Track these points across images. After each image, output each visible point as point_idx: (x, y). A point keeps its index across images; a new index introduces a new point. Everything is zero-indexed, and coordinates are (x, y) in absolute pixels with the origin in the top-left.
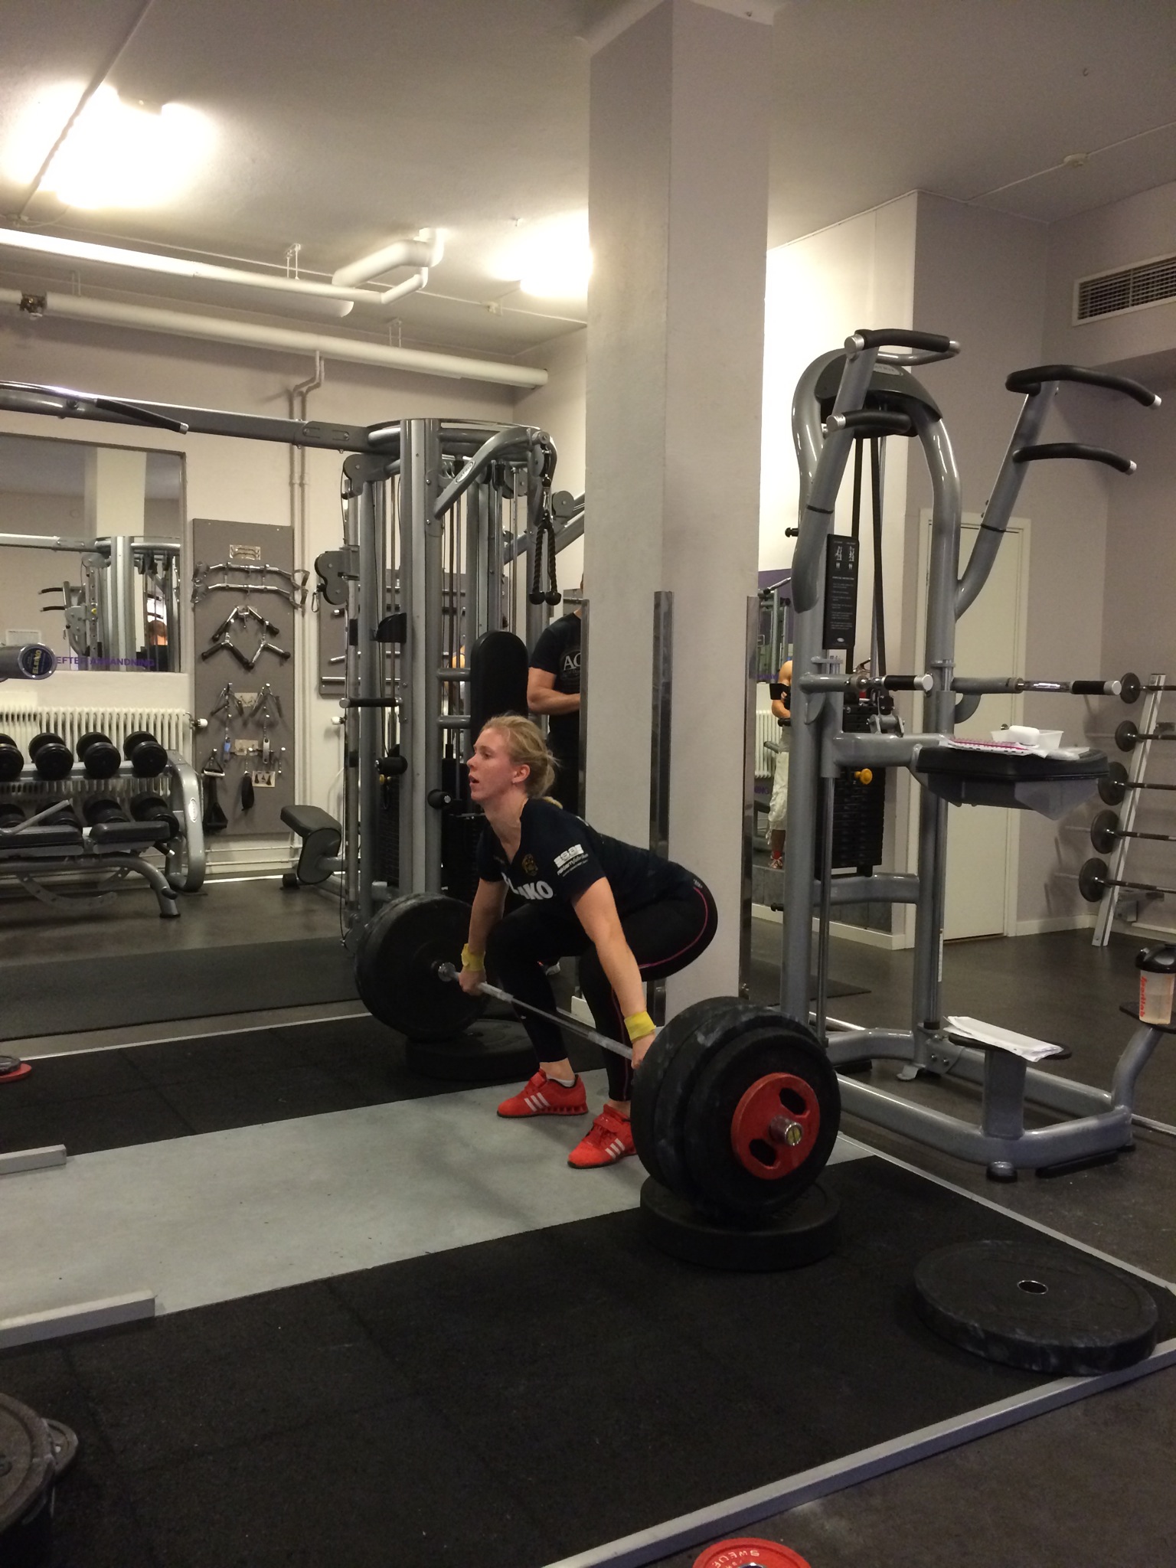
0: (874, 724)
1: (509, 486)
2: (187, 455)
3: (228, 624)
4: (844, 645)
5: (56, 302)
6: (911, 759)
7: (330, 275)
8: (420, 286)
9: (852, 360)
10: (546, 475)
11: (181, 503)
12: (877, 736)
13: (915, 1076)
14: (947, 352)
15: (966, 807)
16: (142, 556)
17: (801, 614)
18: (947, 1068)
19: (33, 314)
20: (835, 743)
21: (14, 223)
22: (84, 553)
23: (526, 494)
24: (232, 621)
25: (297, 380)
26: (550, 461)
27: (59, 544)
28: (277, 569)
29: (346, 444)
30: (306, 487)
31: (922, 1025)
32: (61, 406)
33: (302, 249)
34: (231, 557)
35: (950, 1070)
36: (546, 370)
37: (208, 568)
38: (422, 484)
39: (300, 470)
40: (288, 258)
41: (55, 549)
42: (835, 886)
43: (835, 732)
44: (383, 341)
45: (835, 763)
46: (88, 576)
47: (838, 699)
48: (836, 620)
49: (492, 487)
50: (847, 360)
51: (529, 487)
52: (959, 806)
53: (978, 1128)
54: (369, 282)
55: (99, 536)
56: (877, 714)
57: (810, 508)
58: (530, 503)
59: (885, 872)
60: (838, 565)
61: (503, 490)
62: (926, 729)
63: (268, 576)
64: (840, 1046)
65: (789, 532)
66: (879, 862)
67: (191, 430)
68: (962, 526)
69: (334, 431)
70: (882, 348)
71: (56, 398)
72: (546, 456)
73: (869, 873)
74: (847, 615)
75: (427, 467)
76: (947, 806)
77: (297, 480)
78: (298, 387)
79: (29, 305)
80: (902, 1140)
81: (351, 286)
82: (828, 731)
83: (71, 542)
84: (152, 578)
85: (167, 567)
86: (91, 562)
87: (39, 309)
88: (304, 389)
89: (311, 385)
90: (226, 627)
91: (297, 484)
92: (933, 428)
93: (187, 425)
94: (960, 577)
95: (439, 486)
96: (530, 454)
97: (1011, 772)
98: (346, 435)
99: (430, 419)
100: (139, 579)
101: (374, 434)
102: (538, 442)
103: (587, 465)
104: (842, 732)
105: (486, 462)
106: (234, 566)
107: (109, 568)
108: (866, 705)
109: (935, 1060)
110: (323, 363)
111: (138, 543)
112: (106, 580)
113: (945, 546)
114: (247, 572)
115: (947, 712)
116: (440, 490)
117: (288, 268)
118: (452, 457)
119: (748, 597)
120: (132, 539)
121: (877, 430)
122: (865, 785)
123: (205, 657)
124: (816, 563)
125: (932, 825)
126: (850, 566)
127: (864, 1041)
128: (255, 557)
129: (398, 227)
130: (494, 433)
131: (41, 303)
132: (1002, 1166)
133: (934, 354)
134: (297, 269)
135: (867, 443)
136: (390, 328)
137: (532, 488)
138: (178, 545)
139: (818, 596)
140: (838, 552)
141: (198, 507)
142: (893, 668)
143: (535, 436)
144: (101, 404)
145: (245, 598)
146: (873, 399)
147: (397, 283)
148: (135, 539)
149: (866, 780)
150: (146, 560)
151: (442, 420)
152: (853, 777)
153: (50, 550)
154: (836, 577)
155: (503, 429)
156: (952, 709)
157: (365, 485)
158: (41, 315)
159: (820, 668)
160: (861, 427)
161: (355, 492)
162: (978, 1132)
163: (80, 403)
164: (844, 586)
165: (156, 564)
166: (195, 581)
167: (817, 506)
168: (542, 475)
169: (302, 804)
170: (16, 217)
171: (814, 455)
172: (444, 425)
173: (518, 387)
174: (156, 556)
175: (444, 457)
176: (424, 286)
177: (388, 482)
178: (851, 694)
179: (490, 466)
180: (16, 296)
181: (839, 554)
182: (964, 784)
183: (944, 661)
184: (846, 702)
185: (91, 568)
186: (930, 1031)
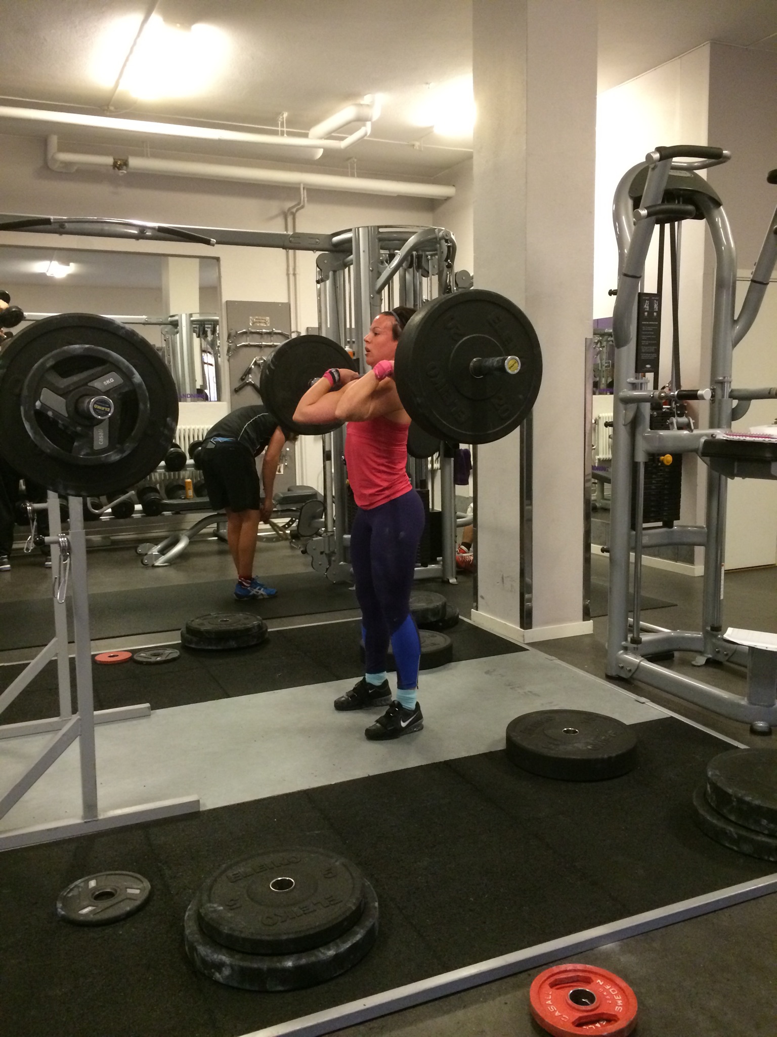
0: (672, 423)
1: (426, 268)
2: (221, 259)
3: (250, 369)
4: (651, 369)
5: (135, 162)
6: (699, 447)
7: (307, 132)
8: (366, 135)
9: (653, 169)
10: (449, 261)
11: (219, 290)
12: (674, 432)
13: (704, 663)
14: (721, 159)
15: (738, 479)
16: (198, 326)
17: (620, 349)
18: (727, 658)
19: (121, 171)
20: (645, 438)
21: (106, 112)
22: (162, 326)
23: (437, 274)
24: (253, 367)
25: (288, 205)
26: (452, 251)
27: (147, 321)
28: (280, 331)
29: (317, 246)
30: (297, 276)
31: (709, 629)
32: (136, 232)
33: (288, 115)
34: (251, 325)
35: (729, 658)
36: (454, 186)
37: (237, 332)
38: (367, 271)
39: (293, 264)
40: (280, 122)
41: (144, 324)
42: (646, 535)
43: (644, 431)
44: (344, 174)
45: (644, 451)
46: (165, 340)
47: (646, 408)
48: (645, 353)
49: (415, 271)
50: (650, 169)
51: (439, 269)
52: (733, 479)
53: (743, 699)
54: (333, 134)
55: (171, 314)
56: (674, 417)
57: (625, 275)
58: (440, 279)
59: (682, 524)
60: (646, 314)
61: (422, 272)
62: (712, 426)
63: (275, 336)
64: (651, 642)
65: (611, 293)
66: (678, 519)
67: (218, 243)
68: (737, 279)
69: (309, 238)
70: (675, 159)
71: (133, 227)
72: (449, 247)
73: (671, 526)
74: (653, 349)
75: (371, 260)
76: (726, 480)
77: (291, 272)
78: (290, 209)
79: (118, 166)
80: (692, 706)
81: (321, 138)
82: (639, 430)
83: (154, 320)
84: (204, 339)
85: (214, 332)
86: (167, 332)
87: (125, 167)
88: (294, 210)
89: (299, 207)
90: (249, 371)
91: (291, 274)
92: (716, 212)
93: (215, 240)
94: (736, 318)
95: (378, 272)
96: (438, 245)
97: (768, 455)
98: (318, 241)
99: (371, 227)
100: (196, 341)
101: (335, 239)
102: (443, 238)
103: (475, 252)
104: (649, 430)
105: (409, 253)
106: (253, 331)
107: (178, 335)
108: (668, 410)
109: (718, 652)
110: (305, 191)
111: (195, 317)
112: (177, 343)
113: (725, 297)
114: (261, 334)
115: (726, 413)
116: (379, 274)
117: (279, 129)
118: (387, 252)
119: (586, 339)
120: (191, 315)
121: (675, 217)
122: (667, 466)
123: (237, 391)
124: (631, 312)
125: (715, 493)
126: (655, 314)
127: (668, 640)
128: (266, 324)
129: (350, 95)
130: (414, 233)
131: (126, 164)
132: (761, 724)
133: (713, 160)
134: (285, 129)
135: (667, 226)
136: (349, 165)
137: (441, 269)
138: (218, 318)
139: (631, 337)
140: (646, 304)
141: (230, 293)
142: (686, 386)
143: (441, 234)
144: (161, 229)
145: (260, 351)
146: (669, 195)
147: (351, 133)
148: (193, 315)
149: (668, 462)
150: (201, 328)
151: (379, 227)
152: (659, 461)
153: (141, 325)
154: (645, 323)
155: (419, 230)
156: (729, 411)
157: (331, 274)
158: (125, 172)
159: (634, 386)
160: (661, 216)
161: (324, 279)
162: (744, 702)
163: (149, 230)
164: (650, 328)
165: (207, 331)
166: (229, 342)
167: (630, 274)
168: (446, 260)
169: (301, 485)
170: (106, 108)
171: (628, 237)
172: (381, 230)
173: (436, 200)
174: (206, 326)
175: (382, 252)
176: (368, 134)
177: (347, 270)
178: (656, 405)
179: (412, 256)
180: (109, 160)
181: (646, 307)
182: (736, 464)
183: (724, 377)
184: (653, 408)
185: (167, 335)
186: (715, 633)
